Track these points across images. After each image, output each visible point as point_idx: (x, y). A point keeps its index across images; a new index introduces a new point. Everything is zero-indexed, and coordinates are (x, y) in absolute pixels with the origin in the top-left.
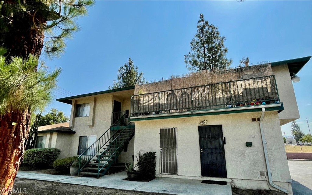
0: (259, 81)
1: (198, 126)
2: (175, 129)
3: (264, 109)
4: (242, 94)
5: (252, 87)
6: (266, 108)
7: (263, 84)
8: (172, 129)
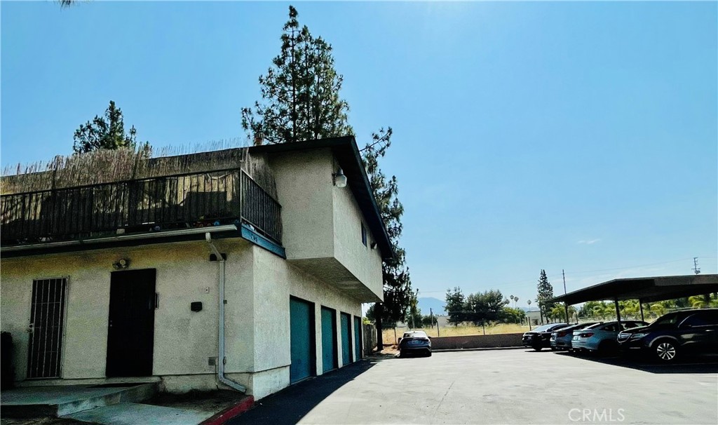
0: (215, 178)
1: (112, 273)
2: (64, 280)
3: (208, 236)
4: (182, 205)
5: (201, 189)
6: (212, 234)
7: (221, 186)
8: (59, 280)
